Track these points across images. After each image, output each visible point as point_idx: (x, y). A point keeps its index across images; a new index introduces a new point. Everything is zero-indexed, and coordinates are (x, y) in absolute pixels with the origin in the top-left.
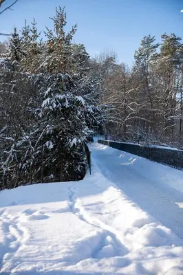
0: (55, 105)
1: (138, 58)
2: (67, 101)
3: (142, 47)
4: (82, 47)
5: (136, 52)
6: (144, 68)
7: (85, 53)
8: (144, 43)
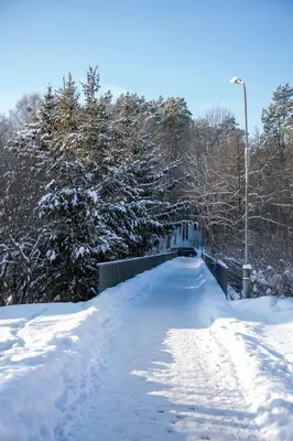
0: (57, 203)
1: (267, 121)
2: (76, 198)
3: (274, 103)
4: (182, 103)
5: (264, 111)
6: (278, 137)
7: (186, 111)
8: (277, 97)
